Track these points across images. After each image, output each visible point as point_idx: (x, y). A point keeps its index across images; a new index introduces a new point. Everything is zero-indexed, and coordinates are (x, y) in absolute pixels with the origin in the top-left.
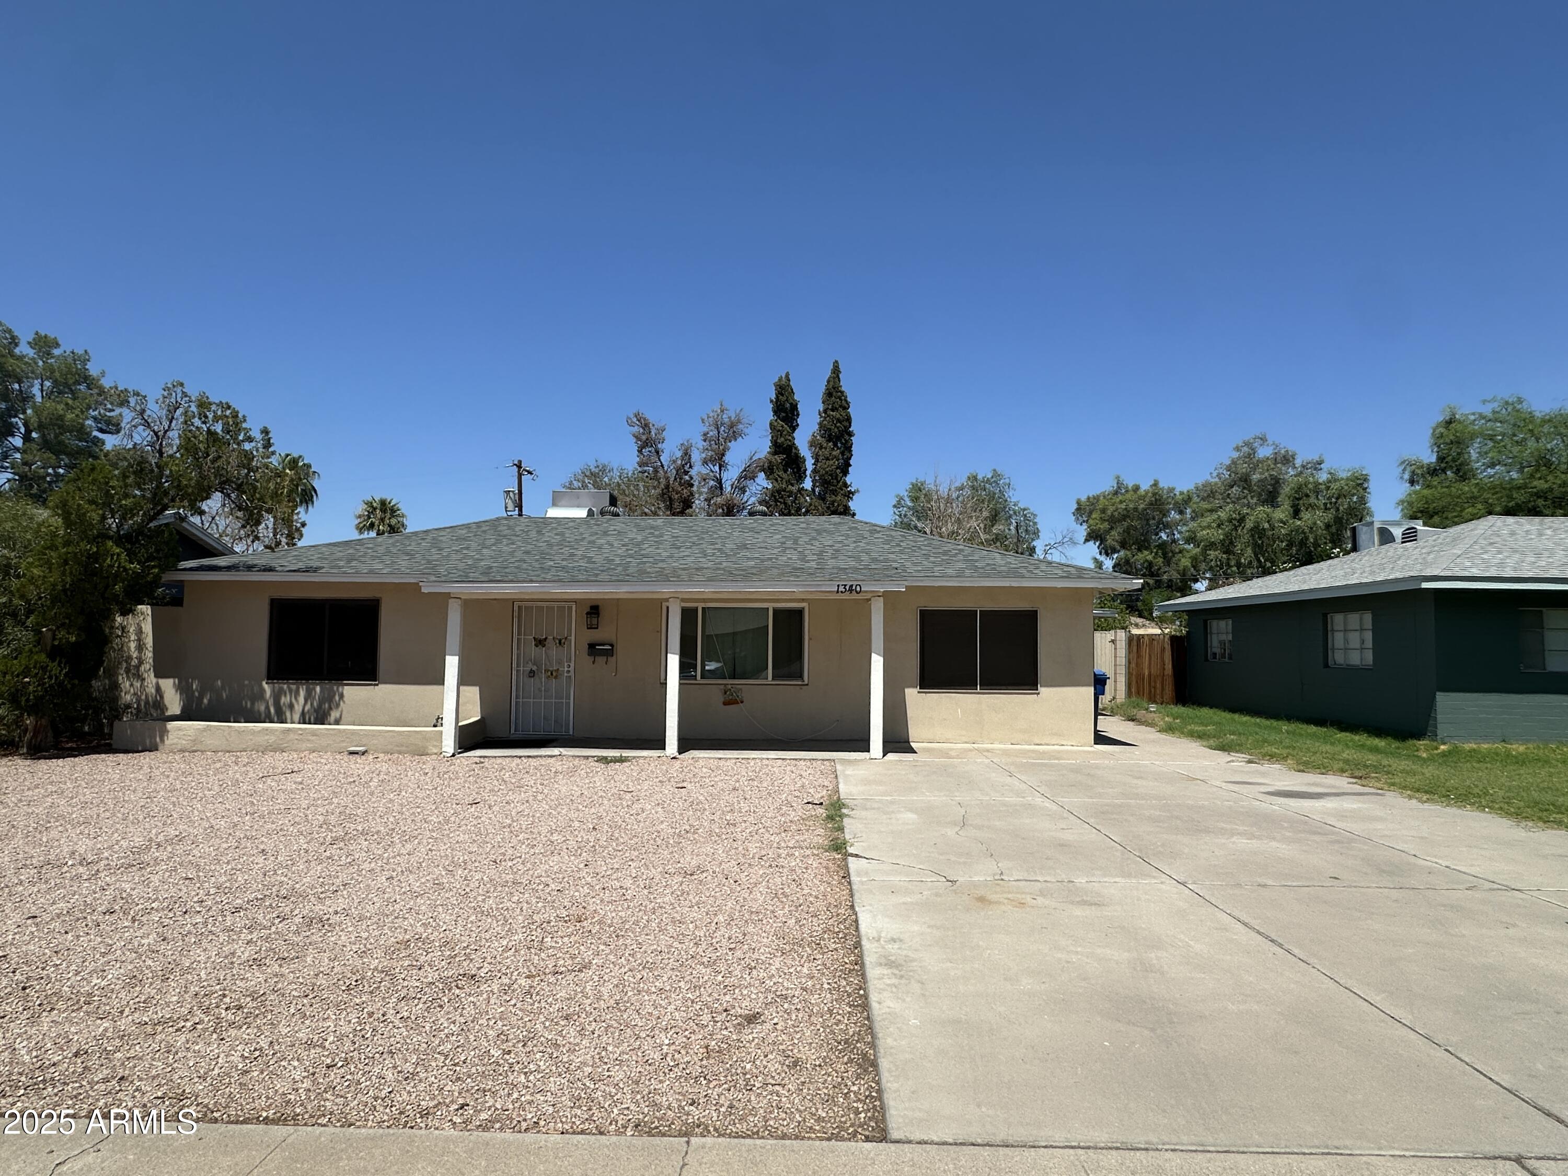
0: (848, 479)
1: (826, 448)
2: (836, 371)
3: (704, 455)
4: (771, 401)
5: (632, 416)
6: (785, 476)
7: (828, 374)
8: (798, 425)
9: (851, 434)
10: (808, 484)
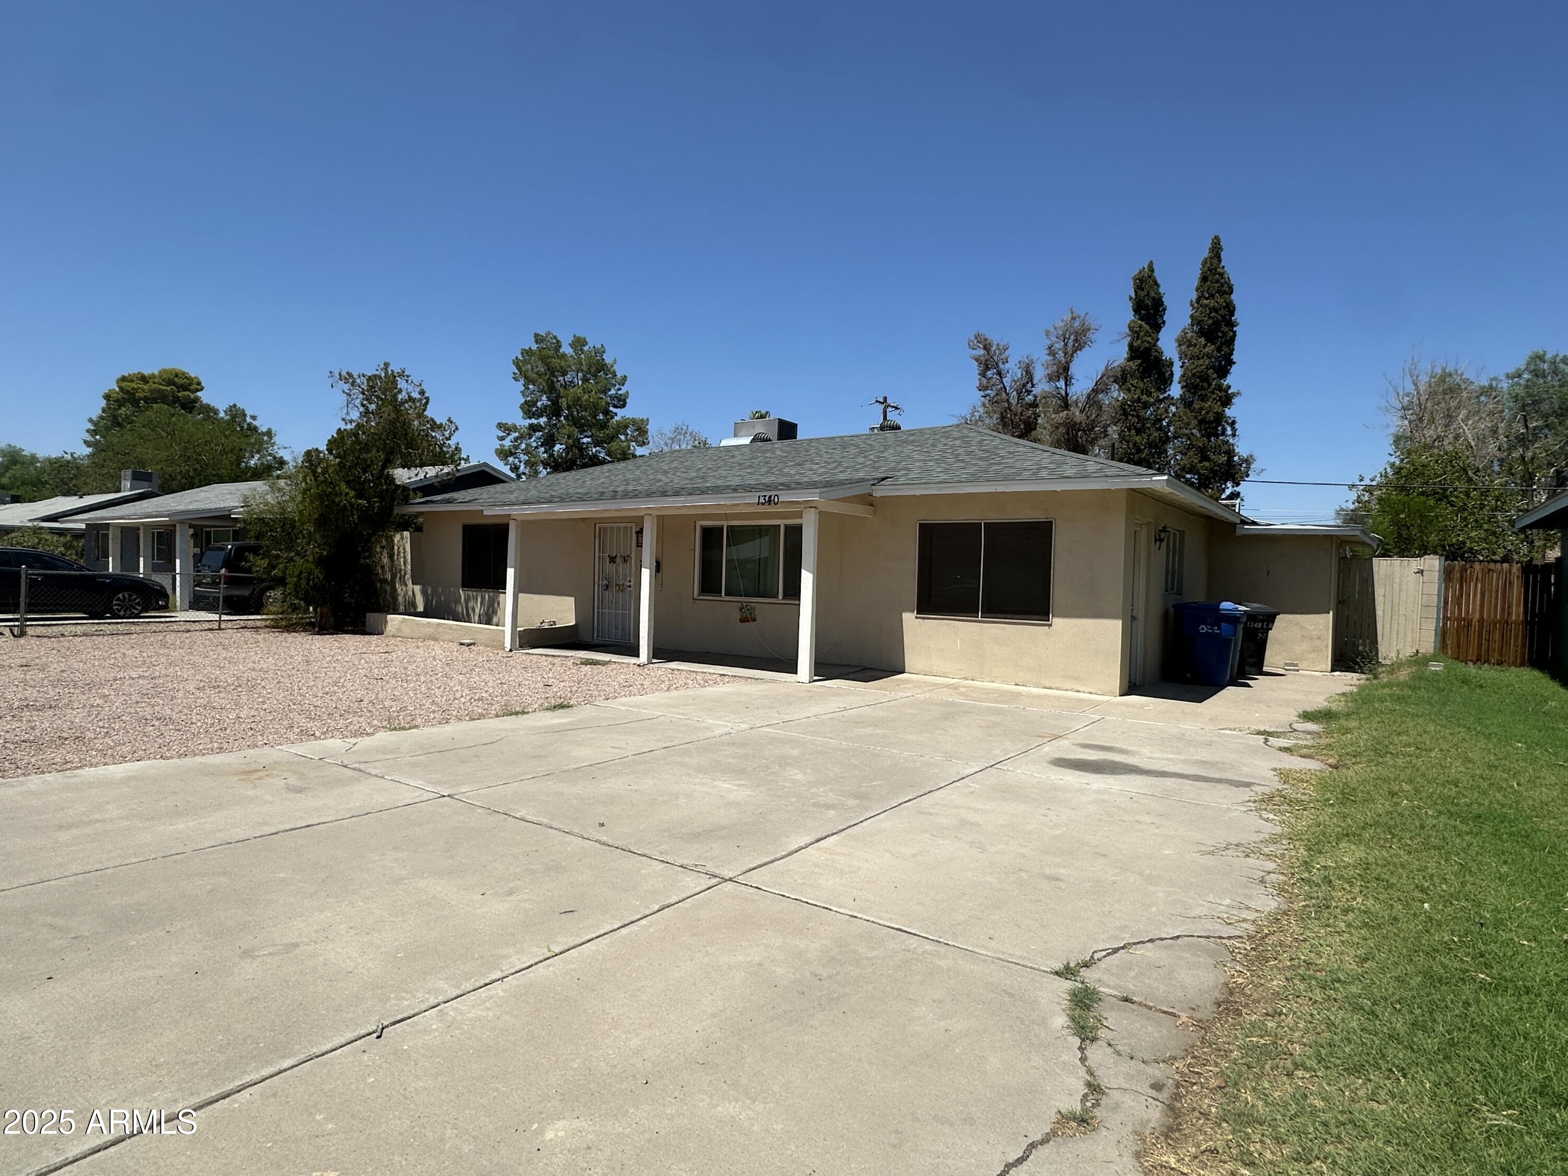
0: (1229, 380)
1: (1195, 345)
2: (1216, 249)
3: (1048, 371)
4: (1131, 299)
5: (973, 338)
6: (1141, 384)
7: (1206, 254)
8: (1164, 322)
9: (1231, 325)
10: (1176, 390)
